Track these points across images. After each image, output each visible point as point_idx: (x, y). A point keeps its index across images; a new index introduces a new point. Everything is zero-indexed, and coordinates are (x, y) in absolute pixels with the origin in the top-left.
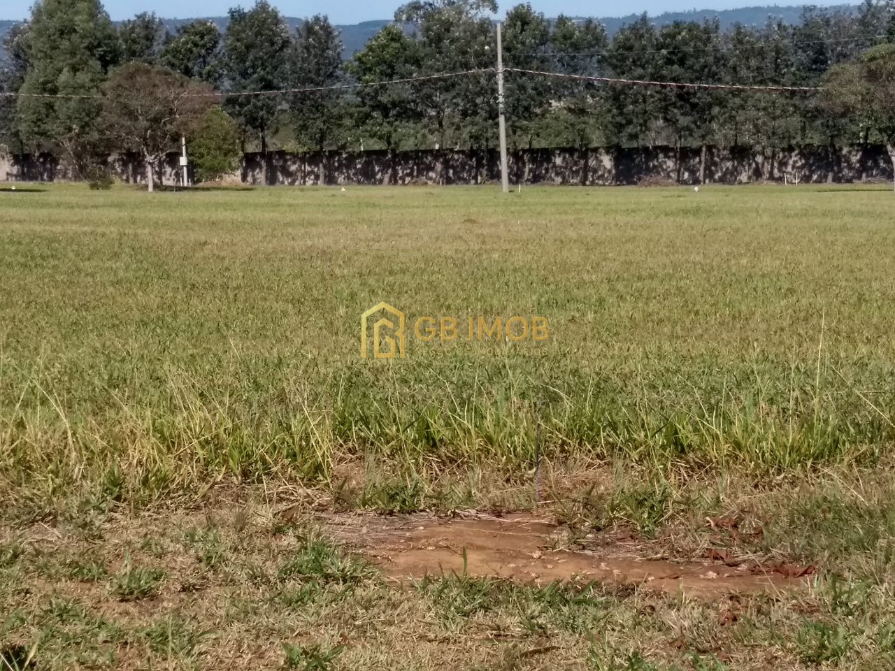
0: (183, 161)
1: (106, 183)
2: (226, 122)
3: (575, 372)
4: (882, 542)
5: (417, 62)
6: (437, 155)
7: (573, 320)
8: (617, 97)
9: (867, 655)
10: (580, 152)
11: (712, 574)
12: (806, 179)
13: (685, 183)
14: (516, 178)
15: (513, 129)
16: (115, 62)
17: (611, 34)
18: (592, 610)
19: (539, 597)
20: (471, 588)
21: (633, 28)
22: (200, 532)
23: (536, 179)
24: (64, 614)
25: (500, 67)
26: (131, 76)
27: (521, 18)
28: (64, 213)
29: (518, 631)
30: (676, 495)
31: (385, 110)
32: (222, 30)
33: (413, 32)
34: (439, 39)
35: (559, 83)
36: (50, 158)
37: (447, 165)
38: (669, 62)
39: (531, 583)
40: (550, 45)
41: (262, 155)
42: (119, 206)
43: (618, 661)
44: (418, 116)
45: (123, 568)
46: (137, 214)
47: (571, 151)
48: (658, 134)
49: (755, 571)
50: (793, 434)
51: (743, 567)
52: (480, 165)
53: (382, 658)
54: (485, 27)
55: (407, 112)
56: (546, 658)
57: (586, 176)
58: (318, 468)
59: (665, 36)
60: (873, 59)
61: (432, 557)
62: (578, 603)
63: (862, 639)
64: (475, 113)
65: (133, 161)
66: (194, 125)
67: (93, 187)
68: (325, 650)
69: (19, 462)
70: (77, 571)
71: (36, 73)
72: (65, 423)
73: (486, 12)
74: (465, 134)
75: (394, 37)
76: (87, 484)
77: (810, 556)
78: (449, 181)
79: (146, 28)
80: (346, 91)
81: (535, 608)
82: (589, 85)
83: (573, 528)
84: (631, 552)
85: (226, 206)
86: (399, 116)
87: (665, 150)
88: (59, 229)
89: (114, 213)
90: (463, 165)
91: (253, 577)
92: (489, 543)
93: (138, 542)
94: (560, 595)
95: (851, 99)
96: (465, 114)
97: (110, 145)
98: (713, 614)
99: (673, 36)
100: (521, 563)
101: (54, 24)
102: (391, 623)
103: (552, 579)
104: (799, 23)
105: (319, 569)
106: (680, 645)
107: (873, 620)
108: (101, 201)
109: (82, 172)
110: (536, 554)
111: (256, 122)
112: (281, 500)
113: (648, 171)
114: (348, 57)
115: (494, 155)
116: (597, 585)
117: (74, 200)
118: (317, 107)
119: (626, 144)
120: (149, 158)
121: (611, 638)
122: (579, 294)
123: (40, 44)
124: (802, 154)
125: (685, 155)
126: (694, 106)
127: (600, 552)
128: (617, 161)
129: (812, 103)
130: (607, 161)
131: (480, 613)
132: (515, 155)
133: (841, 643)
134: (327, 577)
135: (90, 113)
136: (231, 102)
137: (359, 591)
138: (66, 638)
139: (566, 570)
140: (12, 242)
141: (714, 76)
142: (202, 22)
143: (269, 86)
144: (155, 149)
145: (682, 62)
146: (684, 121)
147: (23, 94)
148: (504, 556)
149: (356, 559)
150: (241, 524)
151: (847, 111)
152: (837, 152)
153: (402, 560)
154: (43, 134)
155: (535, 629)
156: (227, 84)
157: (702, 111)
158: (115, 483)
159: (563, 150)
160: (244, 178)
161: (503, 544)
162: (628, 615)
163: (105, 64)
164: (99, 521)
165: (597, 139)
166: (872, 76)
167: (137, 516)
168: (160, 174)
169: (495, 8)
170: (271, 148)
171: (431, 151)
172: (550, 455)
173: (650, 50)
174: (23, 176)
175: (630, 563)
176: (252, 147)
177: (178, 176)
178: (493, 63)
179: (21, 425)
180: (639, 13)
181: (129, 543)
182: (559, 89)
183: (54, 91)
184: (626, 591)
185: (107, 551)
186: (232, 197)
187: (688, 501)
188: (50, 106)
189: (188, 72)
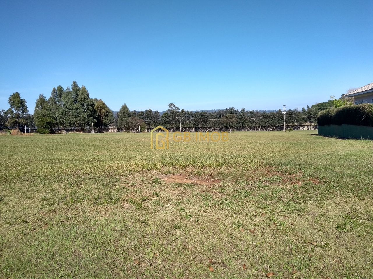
0: (139, 129)
1: (129, 132)
2: (145, 124)
3: (190, 156)
4: (229, 177)
5: (169, 117)
6: (172, 128)
7: (190, 149)
8: (195, 121)
9: (227, 192)
10: (190, 128)
11: (208, 182)
12: (219, 131)
13: (204, 132)
14: (182, 131)
15: (182, 125)
16: (130, 117)
17: (194, 113)
18: (192, 186)
19: (186, 185)
20: (177, 184)
21: (197, 112)
22: (142, 177)
23: (185, 131)
24: (124, 188)
25: (180, 117)
26: (133, 118)
27: (183, 111)
28: (124, 136)
29: (183, 189)
30: (203, 171)
31: (165, 123)
32: (144, 112)
33: (169, 113)
34: (172, 114)
35: (188, 119)
36: (122, 129)
37: (173, 129)
38: (201, 116)
39: (185, 183)
40: (186, 114)
41: (150, 128)
42: (131, 135)
43: (196, 193)
44: (170, 123)
45: (131, 182)
46: (133, 136)
47: (189, 128)
48: (200, 126)
49: (213, 181)
50: (218, 163)
51: (212, 181)
52: (178, 129)
53: (165, 193)
54: (178, 112)
55: (168, 123)
56: (187, 193)
57: (191, 131)
58: (157, 169)
59: (201, 113)
60: (227, 116)
61: (172, 180)
62: (191, 186)
63: (227, 190)
64: (177, 123)
65: (133, 129)
66: (141, 125)
67: (128, 132)
68: (158, 192)
69: (118, 168)
70: (125, 183)
71: (120, 118)
72: (124, 163)
73: (178, 110)
74: (176, 125)
75: (166, 113)
76: (127, 171)
77: (220, 179)
78: (174, 131)
79: (135, 112)
80: (160, 120)
81: (185, 186)
82: (191, 119)
83: (190, 176)
84: (197, 179)
85: (145, 135)
86: (167, 123)
87: (201, 127)
88: (123, 138)
89: (130, 136)
90: (175, 129)
91: (148, 183)
92: (179, 178)
93: (133, 179)
94: (188, 185)
95: (224, 121)
96: (175, 123)
97: (130, 127)
98: (208, 187)
99: (202, 113)
100: (183, 181)
101: (122, 112)
102: (166, 189)
103: (187, 183)
104: (218, 112)
105: (157, 182)
106: (204, 191)
107: (228, 187)
108: (128, 134)
109: (126, 131)
110: (185, 179)
111: (149, 124)
112: (152, 173)
113: (199, 130)
114: (161, 116)
115: (179, 128)
116: (193, 183)
117: (125, 134)
118: (157, 122)
119: (196, 127)
120: (135, 129)
121: (195, 190)
122: (190, 146)
123: (121, 114)
124: (218, 128)
125: (204, 128)
126: (205, 122)
127: (193, 179)
128: (195, 129)
129: (220, 122)
130: (194, 129)
131: (178, 187)
132: (182, 128)
133: (224, 190)
134: (158, 183)
135: (127, 123)
136: (145, 122)
137: (162, 185)
138: (124, 191)
139: (189, 181)
140: (117, 140)
141: (207, 118)
142: (142, 112)
143: (150, 120)
144: (136, 128)
145: (203, 117)
146: (203, 124)
147: (118, 121)
148: (181, 180)
149: (162, 181)
150: (147, 176)
151: (224, 123)
152: (223, 128)
153: (168, 180)
154: (121, 126)
155: (185, 189)
156: (145, 119)
157: (205, 123)
158: (131, 171)
159: (188, 127)
160: (147, 131)
161: (181, 178)
162: (197, 187)
163: (129, 117)
164: (128, 176)
165: (192, 126)
166: (227, 118)
167: (133, 175)
168: (136, 131)
169: (179, 110)
170: (151, 127)
171: (171, 128)
172: (187, 167)
173: (199, 115)
174: (118, 131)
175: (197, 180)
176: (148, 128)
177: (139, 131)
178: (179, 117)
179: (118, 163)
180: (198, 110)
181: (132, 179)
182: (188, 120)
183: (123, 120)
184: (197, 184)
185: (129, 180)
186: (146, 134)
187: (204, 172)
188: (122, 122)
189: (140, 118)
